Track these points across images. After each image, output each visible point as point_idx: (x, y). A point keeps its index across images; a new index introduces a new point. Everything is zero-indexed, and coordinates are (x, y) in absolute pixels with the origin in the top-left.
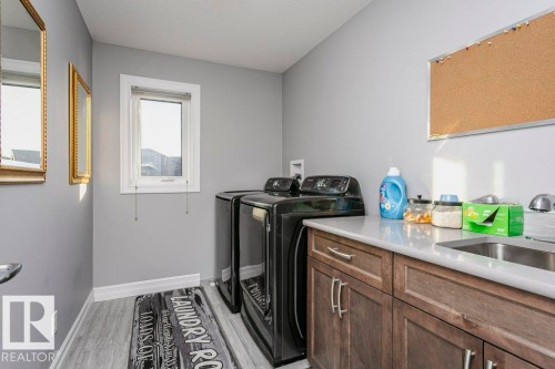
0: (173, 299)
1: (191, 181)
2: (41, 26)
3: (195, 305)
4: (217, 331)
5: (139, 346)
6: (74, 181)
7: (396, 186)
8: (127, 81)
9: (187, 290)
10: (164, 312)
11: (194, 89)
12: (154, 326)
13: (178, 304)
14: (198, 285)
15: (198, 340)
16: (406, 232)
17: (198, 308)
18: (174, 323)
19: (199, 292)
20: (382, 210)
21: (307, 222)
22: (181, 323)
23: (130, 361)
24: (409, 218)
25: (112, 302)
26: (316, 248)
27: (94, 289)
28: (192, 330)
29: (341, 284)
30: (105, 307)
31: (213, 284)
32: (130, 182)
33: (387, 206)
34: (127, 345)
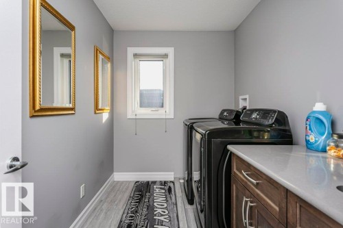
0: (155, 187)
1: (168, 112)
2: (72, 28)
3: (167, 193)
4: (175, 215)
5: (128, 213)
6: (97, 112)
7: (321, 122)
8: (131, 51)
9: (165, 182)
10: (148, 194)
11: (170, 51)
12: (139, 202)
13: (157, 190)
14: (172, 180)
15: (162, 218)
16: (329, 165)
17: (168, 196)
18: (151, 204)
19: (172, 185)
20: (307, 141)
21: (230, 147)
22: (155, 204)
23: (121, 221)
24: (332, 153)
25: (123, 182)
26: (237, 169)
27: (115, 173)
28: (159, 211)
29: (249, 204)
30: (119, 184)
31: (182, 181)
32: (133, 112)
33: (312, 138)
34: (122, 211)
